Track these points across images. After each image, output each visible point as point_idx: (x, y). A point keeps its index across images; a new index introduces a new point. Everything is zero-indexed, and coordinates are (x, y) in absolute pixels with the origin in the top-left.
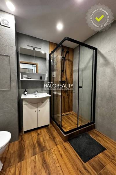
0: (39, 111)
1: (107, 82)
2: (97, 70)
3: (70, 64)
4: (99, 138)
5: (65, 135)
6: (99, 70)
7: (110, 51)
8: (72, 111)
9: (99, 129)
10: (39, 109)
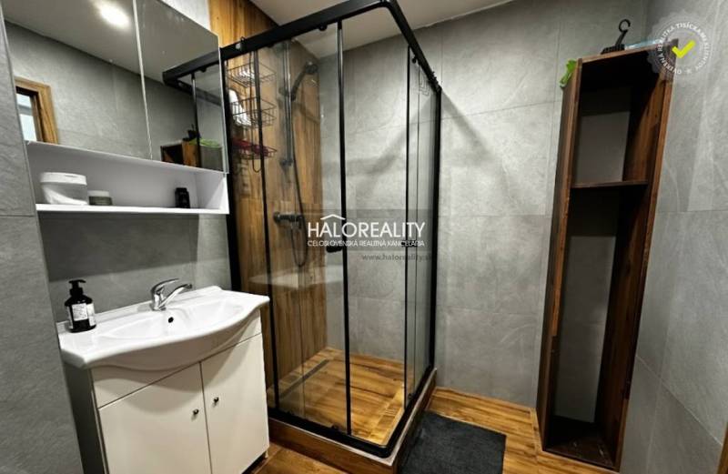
0: (216, 401)
1: (480, 221)
2: (443, 176)
3: (309, 131)
4: (467, 411)
5: (389, 462)
6: (449, 173)
7: (492, 112)
8: (324, 346)
9: (452, 382)
10: (211, 393)
